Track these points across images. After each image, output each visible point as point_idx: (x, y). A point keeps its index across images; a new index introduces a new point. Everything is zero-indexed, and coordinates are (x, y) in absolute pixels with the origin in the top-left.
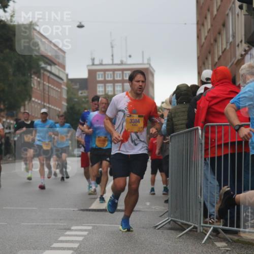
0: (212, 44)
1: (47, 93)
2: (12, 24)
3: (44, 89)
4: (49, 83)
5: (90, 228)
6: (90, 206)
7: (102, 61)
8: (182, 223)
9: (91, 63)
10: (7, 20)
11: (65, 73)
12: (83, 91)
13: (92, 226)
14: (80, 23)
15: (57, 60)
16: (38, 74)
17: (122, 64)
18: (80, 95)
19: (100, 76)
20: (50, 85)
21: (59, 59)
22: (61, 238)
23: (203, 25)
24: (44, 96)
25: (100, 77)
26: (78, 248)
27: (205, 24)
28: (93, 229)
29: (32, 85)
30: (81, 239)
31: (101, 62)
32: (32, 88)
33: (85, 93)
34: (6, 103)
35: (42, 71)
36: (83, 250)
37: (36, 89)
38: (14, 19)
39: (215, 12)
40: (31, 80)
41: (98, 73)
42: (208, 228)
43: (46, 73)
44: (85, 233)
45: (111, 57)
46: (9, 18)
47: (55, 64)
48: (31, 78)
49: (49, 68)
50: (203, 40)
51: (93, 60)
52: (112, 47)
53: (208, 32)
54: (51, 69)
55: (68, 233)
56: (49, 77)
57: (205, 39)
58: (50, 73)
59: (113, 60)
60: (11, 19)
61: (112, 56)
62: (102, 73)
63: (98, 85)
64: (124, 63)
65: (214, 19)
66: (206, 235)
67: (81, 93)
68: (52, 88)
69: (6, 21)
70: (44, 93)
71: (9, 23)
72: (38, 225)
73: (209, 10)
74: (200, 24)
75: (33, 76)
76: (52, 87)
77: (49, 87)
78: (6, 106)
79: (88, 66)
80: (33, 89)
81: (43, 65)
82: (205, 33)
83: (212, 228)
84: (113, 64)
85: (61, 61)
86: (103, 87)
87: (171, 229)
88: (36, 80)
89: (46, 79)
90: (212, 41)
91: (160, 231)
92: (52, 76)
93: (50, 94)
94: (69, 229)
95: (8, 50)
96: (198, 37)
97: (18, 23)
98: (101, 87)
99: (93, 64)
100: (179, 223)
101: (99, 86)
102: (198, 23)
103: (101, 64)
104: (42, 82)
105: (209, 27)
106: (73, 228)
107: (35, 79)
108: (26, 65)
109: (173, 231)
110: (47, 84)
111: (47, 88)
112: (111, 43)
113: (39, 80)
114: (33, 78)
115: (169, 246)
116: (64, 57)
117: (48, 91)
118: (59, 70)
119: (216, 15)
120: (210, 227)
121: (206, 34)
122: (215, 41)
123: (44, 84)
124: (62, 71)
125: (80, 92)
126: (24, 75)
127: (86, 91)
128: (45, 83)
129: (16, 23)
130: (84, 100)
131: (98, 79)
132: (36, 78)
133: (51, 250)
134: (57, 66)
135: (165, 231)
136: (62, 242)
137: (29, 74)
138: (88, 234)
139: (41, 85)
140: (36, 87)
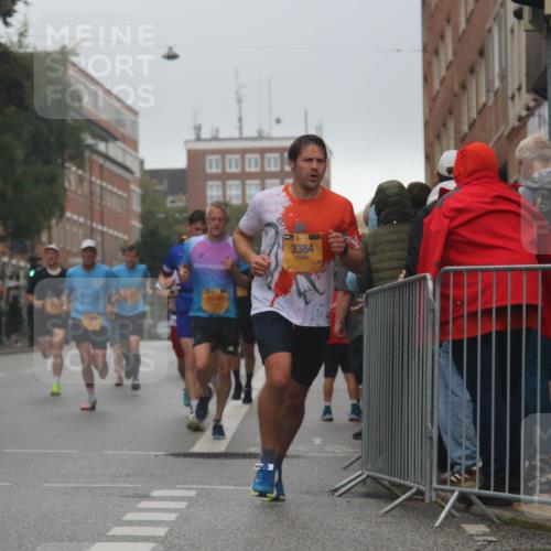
0: (456, 95)
1: (98, 201)
2: (22, 51)
3: (91, 193)
4: (101, 179)
5: (192, 493)
6: (192, 446)
7: (217, 131)
8: (393, 484)
9: (193, 137)
10: (12, 43)
11: (137, 158)
12: (176, 197)
13: (195, 489)
14: (170, 49)
15: (121, 130)
16: (78, 159)
17: (260, 137)
18: (169, 205)
19: (214, 164)
20: (104, 184)
21: (124, 126)
22: (130, 516)
23: (436, 52)
24: (92, 208)
25: (213, 168)
26: (166, 537)
27: (442, 51)
28: (197, 495)
29: (67, 185)
30: (172, 517)
31: (214, 133)
32: (65, 189)
33: (180, 200)
34: (10, 222)
35: (87, 154)
36: (176, 541)
37: (75, 193)
38: (26, 41)
39: (463, 25)
40: (64, 174)
41: (209, 157)
42: (449, 494)
43: (95, 157)
44: (182, 505)
45: (237, 124)
46: (15, 39)
47: (115, 139)
48: (64, 167)
49: (102, 147)
50: (437, 86)
51: (198, 129)
52: (239, 101)
53: (448, 68)
54: (107, 148)
55: (144, 504)
56: (102, 166)
57: (442, 83)
58: (106, 157)
59: (241, 129)
60: (20, 41)
61: (240, 120)
62: (218, 157)
63: (209, 183)
64: (265, 135)
65: (460, 40)
66: (443, 508)
67: (173, 202)
68: (110, 191)
69: (8, 44)
70: (92, 201)
71: (15, 49)
72: (78, 488)
73: (448, 21)
74: (430, 51)
75: (67, 165)
76: (110, 187)
77: (102, 187)
78: (10, 230)
79: (187, 142)
80: (69, 194)
81: (90, 141)
82: (440, 71)
83: (456, 494)
84: (241, 138)
85: (127, 131)
86: (221, 189)
87: (368, 495)
88: (76, 173)
89: (97, 170)
90: (456, 88)
91: (343, 500)
92: (108, 165)
93: (104, 203)
94: (147, 497)
95: (13, 109)
96: (427, 79)
97: (35, 48)
98: (215, 189)
99: (198, 139)
100: (386, 483)
101: (212, 186)
102: (425, 49)
103: (215, 139)
104: (87, 176)
105: (450, 57)
106: (155, 493)
107: (72, 171)
108: (53, 140)
109: (371, 501)
110: (99, 182)
111: (98, 190)
112: (237, 93)
113: (80, 172)
114: (68, 169)
115: (362, 531)
116: (135, 124)
117: (101, 197)
118: (124, 151)
119: (464, 32)
120: (453, 492)
121: (443, 73)
122: (464, 87)
123: (91, 183)
124: (129, 154)
125: (170, 199)
126: (48, 162)
127: (183, 198)
128: (94, 179)
129: (30, 50)
130: (177, 215)
131: (208, 171)
132: (74, 169)
133: (107, 541)
134: (120, 144)
135: (356, 501)
136: (131, 523)
137: (59, 161)
138: (188, 507)
139: (86, 184)
140: (73, 188)
